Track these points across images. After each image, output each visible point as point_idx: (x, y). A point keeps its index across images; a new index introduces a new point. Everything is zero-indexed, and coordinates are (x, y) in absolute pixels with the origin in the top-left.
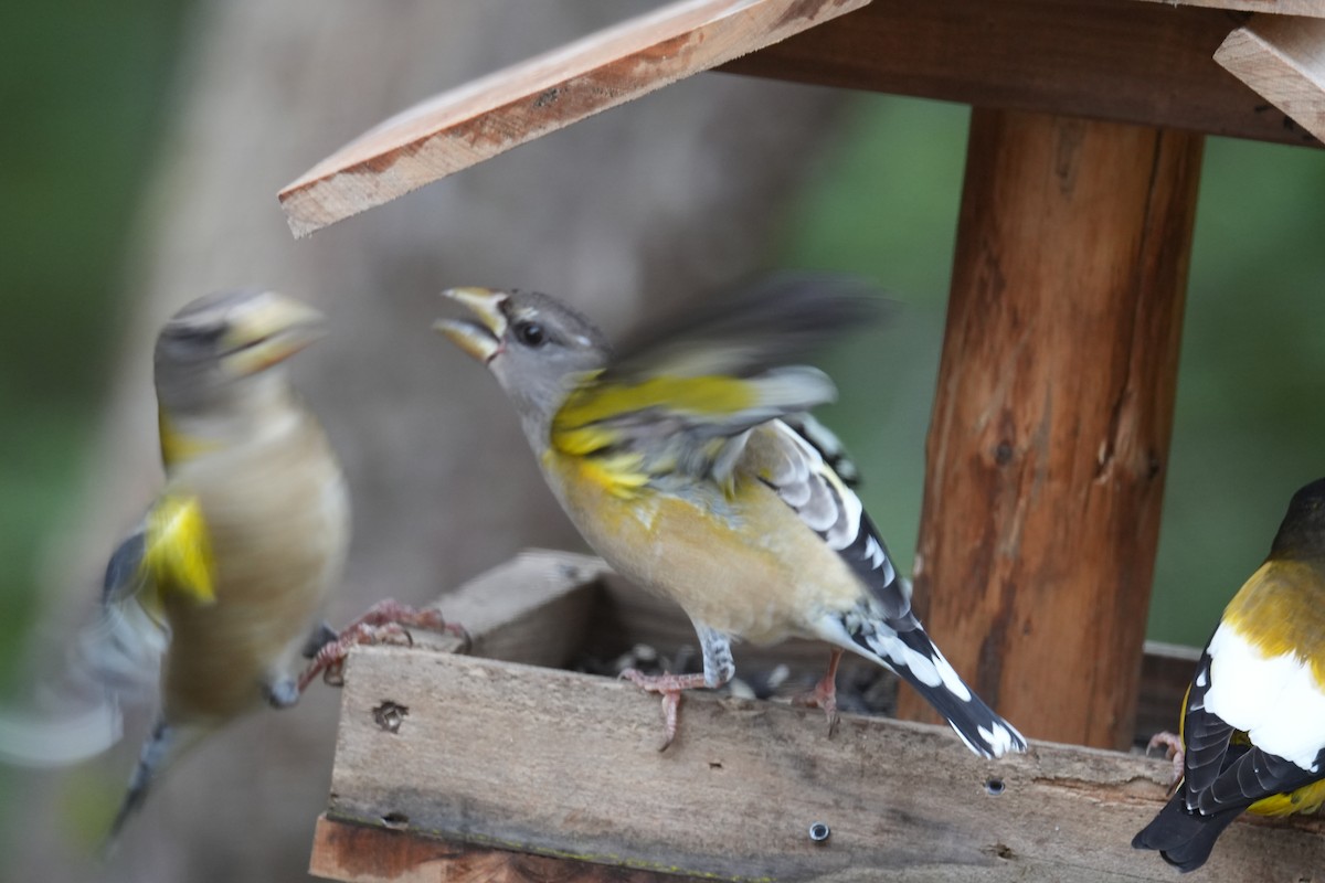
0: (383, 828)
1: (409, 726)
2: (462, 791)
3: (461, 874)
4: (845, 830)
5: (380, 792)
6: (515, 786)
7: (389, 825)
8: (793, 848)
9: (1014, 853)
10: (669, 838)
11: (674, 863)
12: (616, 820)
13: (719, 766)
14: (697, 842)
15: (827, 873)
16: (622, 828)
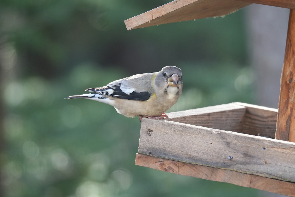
0: (148, 155)
1: (153, 134)
2: (163, 148)
3: (163, 165)
4: (235, 157)
5: (148, 148)
6: (173, 147)
7: (150, 155)
8: (226, 161)
9: (267, 162)
10: (202, 158)
11: (203, 163)
12: (192, 154)
13: (211, 143)
14: (207, 159)
15: (232, 166)
16: (193, 156)
